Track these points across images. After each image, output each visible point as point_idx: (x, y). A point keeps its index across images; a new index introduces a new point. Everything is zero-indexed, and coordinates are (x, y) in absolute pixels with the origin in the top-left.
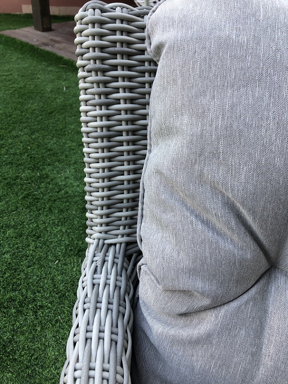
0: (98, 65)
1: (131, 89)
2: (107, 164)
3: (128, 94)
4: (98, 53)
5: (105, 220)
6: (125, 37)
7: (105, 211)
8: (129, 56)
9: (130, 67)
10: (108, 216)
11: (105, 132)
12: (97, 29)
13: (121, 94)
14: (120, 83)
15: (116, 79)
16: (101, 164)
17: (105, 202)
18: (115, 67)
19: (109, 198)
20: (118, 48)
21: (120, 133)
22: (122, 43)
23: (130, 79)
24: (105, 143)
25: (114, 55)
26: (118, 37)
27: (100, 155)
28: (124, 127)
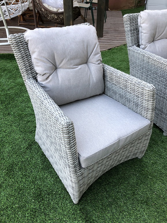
0: (17, 45)
1: (23, 48)
2: (23, 63)
3: (23, 49)
4: (16, 43)
5: (27, 74)
6: (19, 40)
7: (26, 72)
8: (21, 42)
9: (22, 44)
10: (27, 73)
11: (21, 57)
12: (15, 39)
13: (22, 49)
14: (21, 48)
15: (20, 47)
16: (22, 63)
17: (26, 70)
18: (19, 45)
19: (26, 69)
20: (19, 42)
21: (24, 56)
22: (19, 41)
23: (23, 46)
24: (22, 59)
25: (19, 43)
26: (18, 40)
27: (22, 61)
28: (24, 55)
